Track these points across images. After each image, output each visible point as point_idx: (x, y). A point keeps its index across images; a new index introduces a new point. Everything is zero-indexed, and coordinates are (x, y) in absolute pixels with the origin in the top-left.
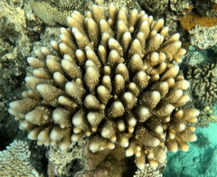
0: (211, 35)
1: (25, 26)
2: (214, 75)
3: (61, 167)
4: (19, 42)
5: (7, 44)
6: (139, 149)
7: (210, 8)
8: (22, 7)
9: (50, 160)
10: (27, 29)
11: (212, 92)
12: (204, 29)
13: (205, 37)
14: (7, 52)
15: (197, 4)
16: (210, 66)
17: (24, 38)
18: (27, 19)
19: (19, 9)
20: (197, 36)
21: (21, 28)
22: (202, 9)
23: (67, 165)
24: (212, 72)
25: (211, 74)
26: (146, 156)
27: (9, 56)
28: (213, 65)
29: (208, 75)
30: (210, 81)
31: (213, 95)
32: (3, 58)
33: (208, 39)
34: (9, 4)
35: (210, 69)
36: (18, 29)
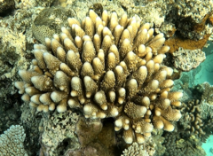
0: (194, 57)
1: (24, 49)
2: (199, 110)
3: (53, 149)
4: (18, 63)
5: (6, 66)
6: (127, 121)
7: (192, 29)
8: (24, 33)
9: (43, 141)
10: (25, 52)
11: (198, 127)
12: (187, 51)
13: (189, 59)
14: (6, 72)
15: (180, 26)
16: (195, 102)
17: (22, 59)
18: (27, 43)
19: (21, 34)
20: (181, 58)
21: (20, 51)
22: (184, 30)
23: (58, 147)
24: (198, 107)
25: (196, 109)
26: (134, 130)
27: (8, 75)
28: (198, 101)
29: (193, 111)
30: (196, 116)
31: (198, 130)
32: (2, 76)
33: (191, 61)
34: (13, 30)
35: (195, 105)
36: (18, 51)
